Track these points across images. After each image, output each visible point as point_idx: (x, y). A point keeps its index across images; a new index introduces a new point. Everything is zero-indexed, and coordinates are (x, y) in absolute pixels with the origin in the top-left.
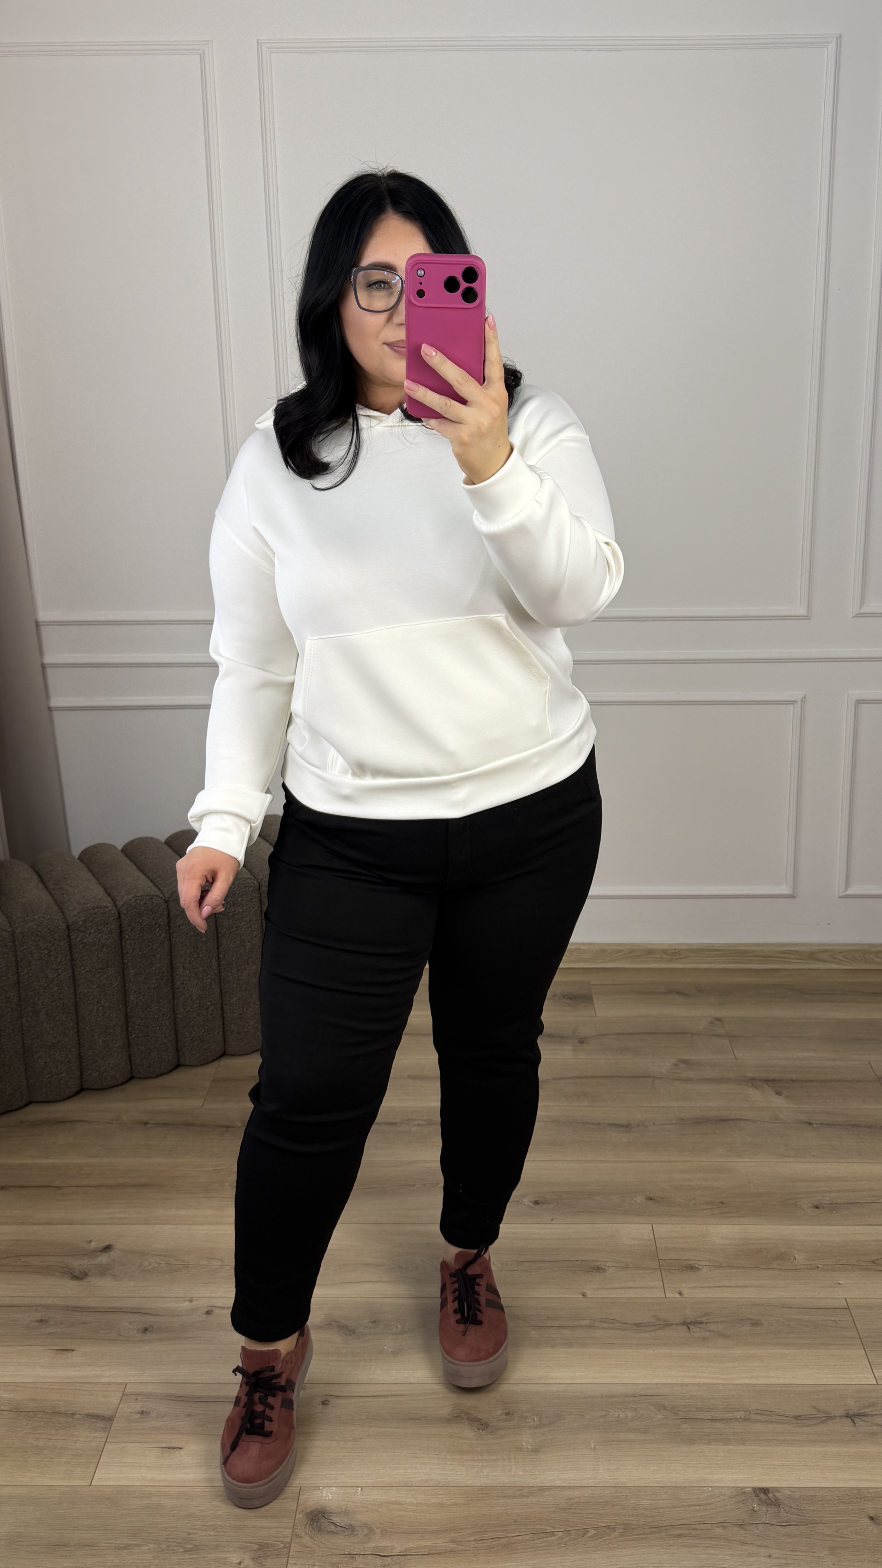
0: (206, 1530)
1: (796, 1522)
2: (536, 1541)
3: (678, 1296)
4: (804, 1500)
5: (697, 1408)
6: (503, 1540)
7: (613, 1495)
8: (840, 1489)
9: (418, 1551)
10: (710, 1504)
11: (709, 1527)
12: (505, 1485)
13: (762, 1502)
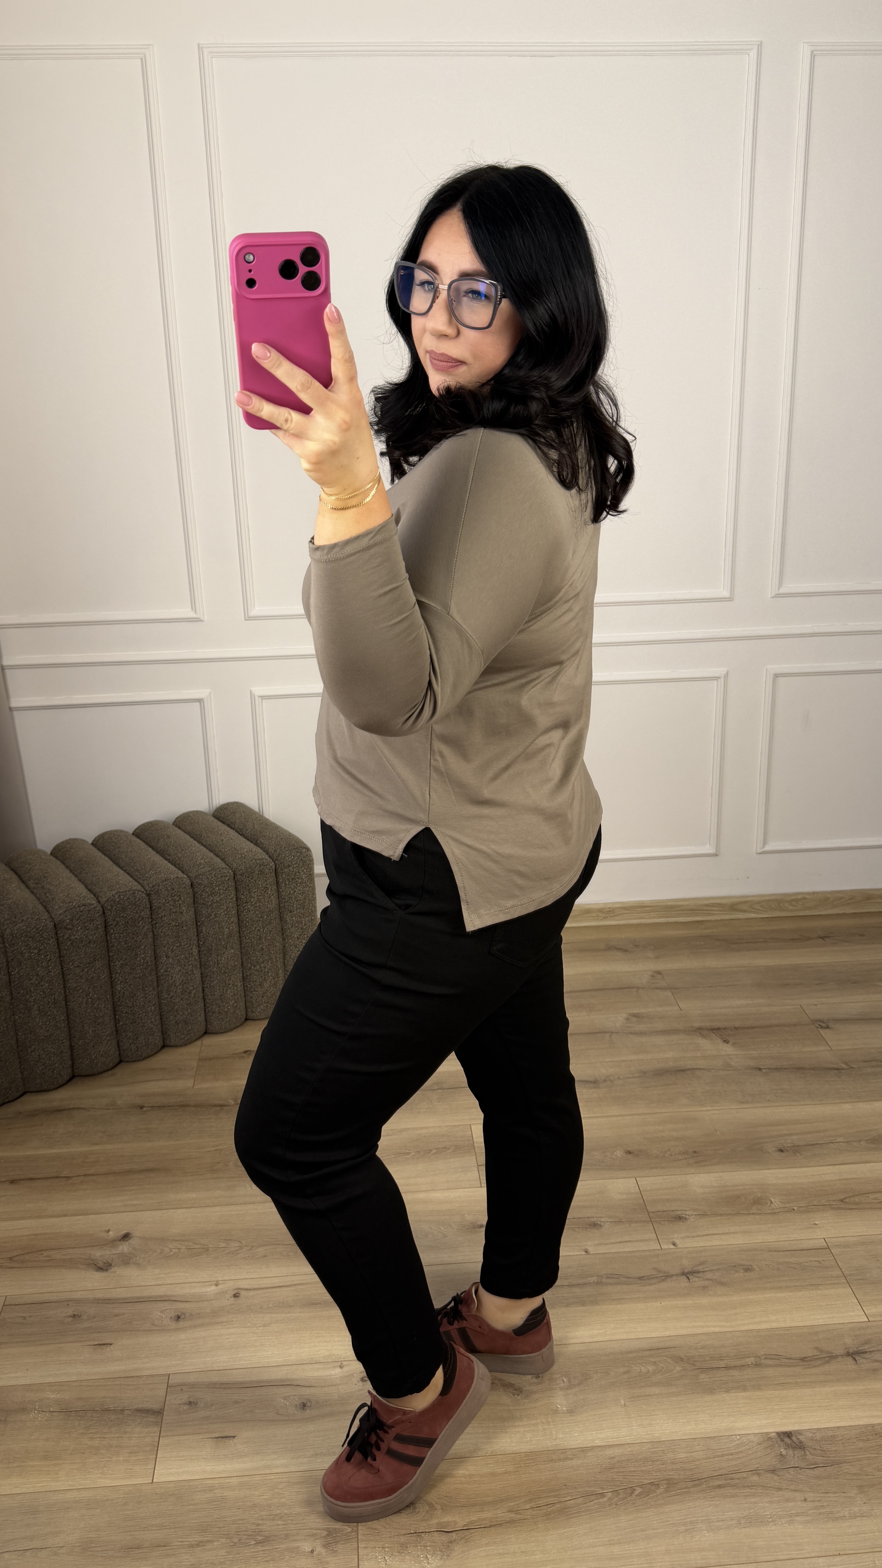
0: (273, 1520)
1: (822, 1464)
2: (588, 1504)
3: (672, 1247)
4: (825, 1441)
5: (711, 1357)
6: (558, 1506)
7: (651, 1450)
8: (856, 1427)
9: (480, 1523)
10: (741, 1452)
11: (745, 1475)
12: (549, 1449)
13: (788, 1446)
